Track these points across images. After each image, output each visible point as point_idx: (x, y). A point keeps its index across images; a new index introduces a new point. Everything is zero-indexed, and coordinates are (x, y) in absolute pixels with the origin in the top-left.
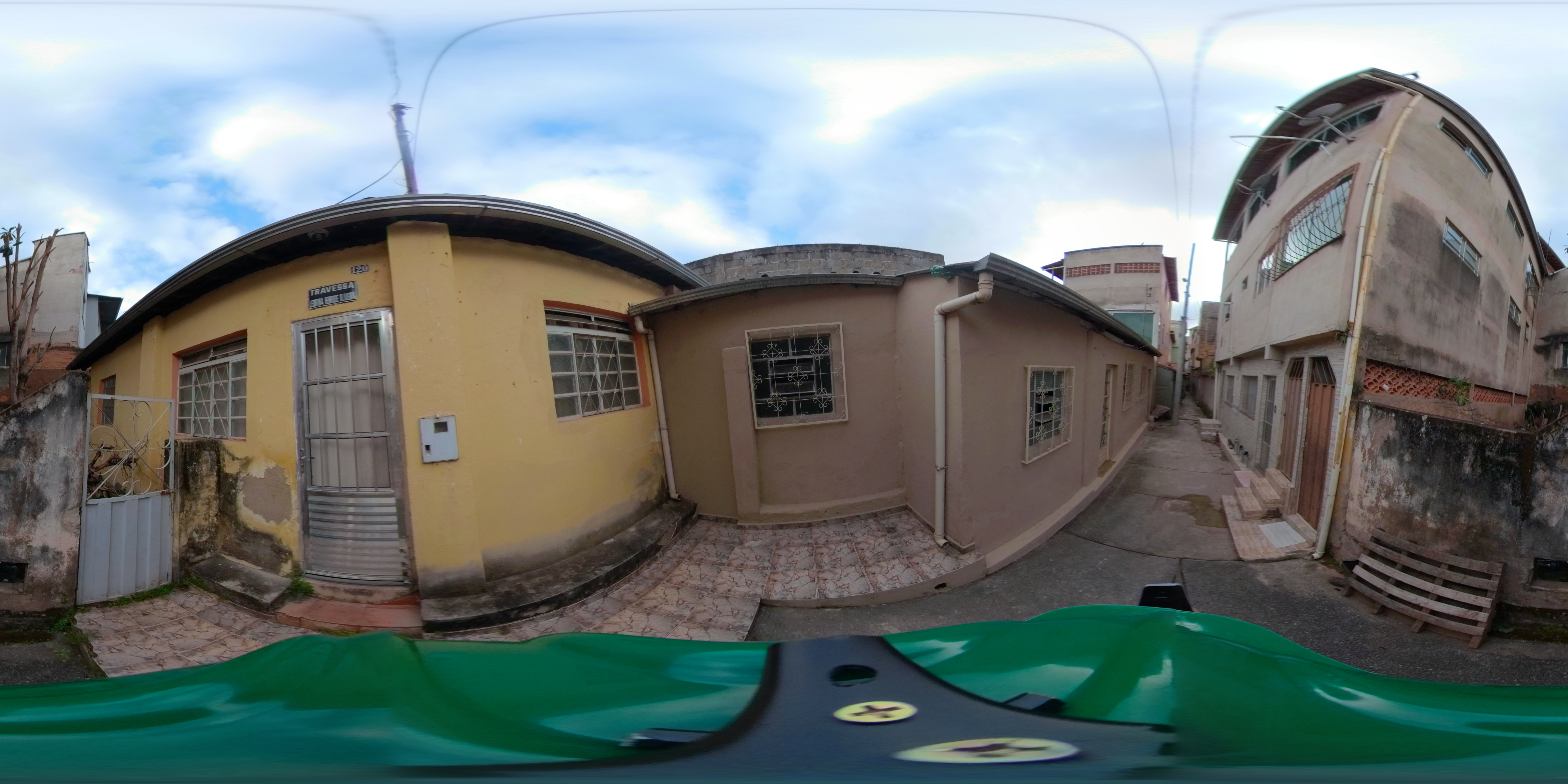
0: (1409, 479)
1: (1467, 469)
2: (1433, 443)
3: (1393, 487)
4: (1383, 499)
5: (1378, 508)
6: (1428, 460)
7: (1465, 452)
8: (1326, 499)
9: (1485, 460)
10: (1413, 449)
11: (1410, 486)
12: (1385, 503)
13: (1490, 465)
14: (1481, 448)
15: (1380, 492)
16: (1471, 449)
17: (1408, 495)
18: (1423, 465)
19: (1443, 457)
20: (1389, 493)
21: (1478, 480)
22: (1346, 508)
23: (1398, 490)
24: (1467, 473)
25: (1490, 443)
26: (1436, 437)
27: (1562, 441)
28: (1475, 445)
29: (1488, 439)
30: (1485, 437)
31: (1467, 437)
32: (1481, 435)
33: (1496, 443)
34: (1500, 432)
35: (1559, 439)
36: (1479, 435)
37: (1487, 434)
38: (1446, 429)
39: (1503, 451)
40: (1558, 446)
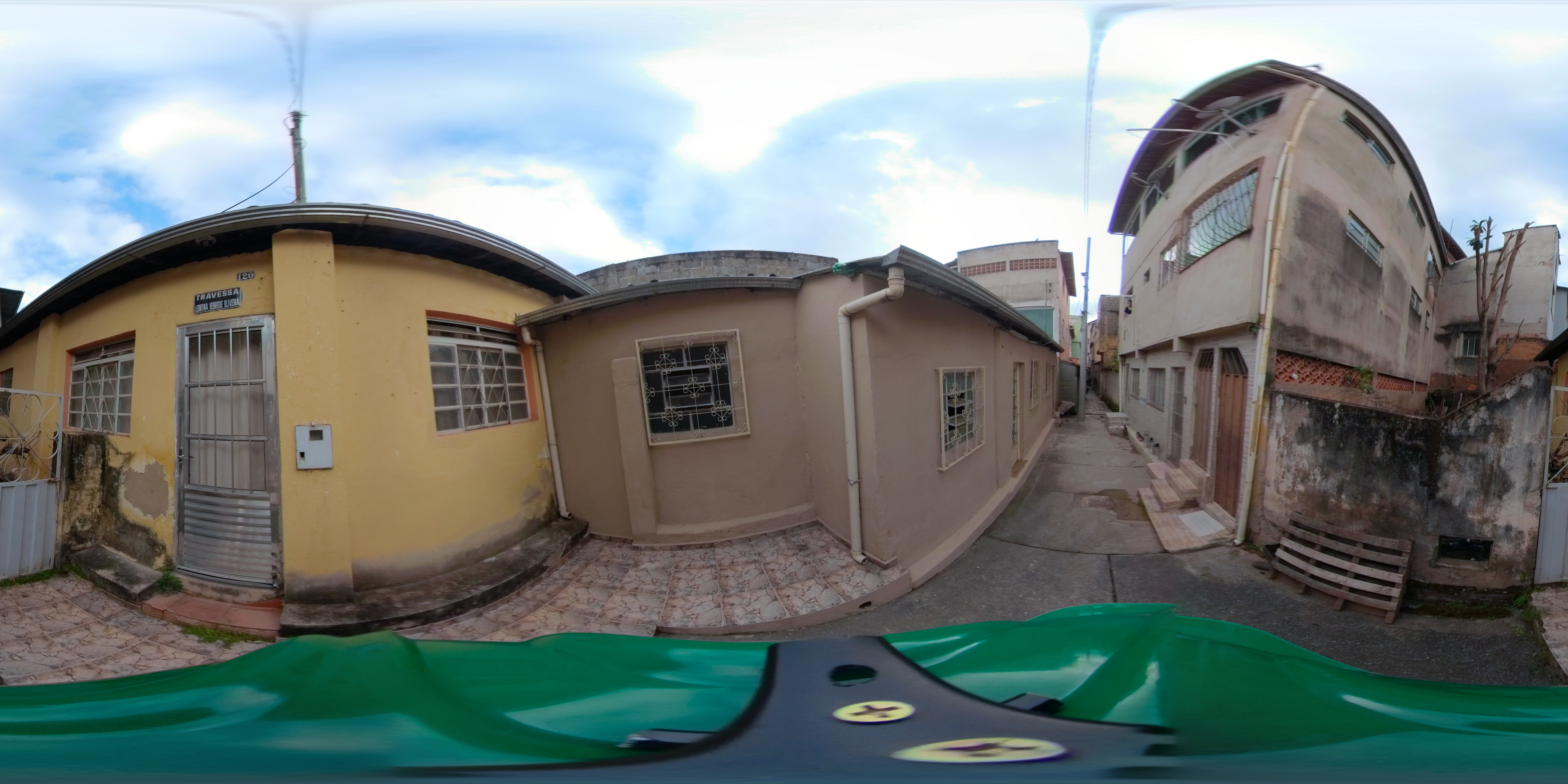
0: (1323, 464)
1: (1378, 453)
2: (1346, 429)
3: (1309, 472)
4: (1299, 483)
5: (1295, 492)
6: (1342, 445)
7: (1377, 437)
8: (1244, 487)
9: (1395, 444)
10: (1326, 434)
11: (1325, 470)
12: (1301, 488)
13: (1400, 449)
14: (1390, 433)
15: (1296, 477)
16: (1382, 434)
17: (1323, 479)
18: (1337, 450)
19: (1355, 442)
20: (1305, 477)
21: (1389, 463)
22: (1263, 494)
23: (1314, 475)
24: (1378, 456)
25: (1399, 429)
26: (1349, 423)
27: (1466, 427)
28: (1385, 430)
29: (1397, 424)
30: (1395, 423)
31: (1378, 424)
32: (1391, 421)
33: (1405, 428)
34: (1408, 418)
35: (1463, 425)
36: (1389, 422)
37: (1396, 420)
38: (1358, 415)
39: (1411, 436)
40: (1462, 432)
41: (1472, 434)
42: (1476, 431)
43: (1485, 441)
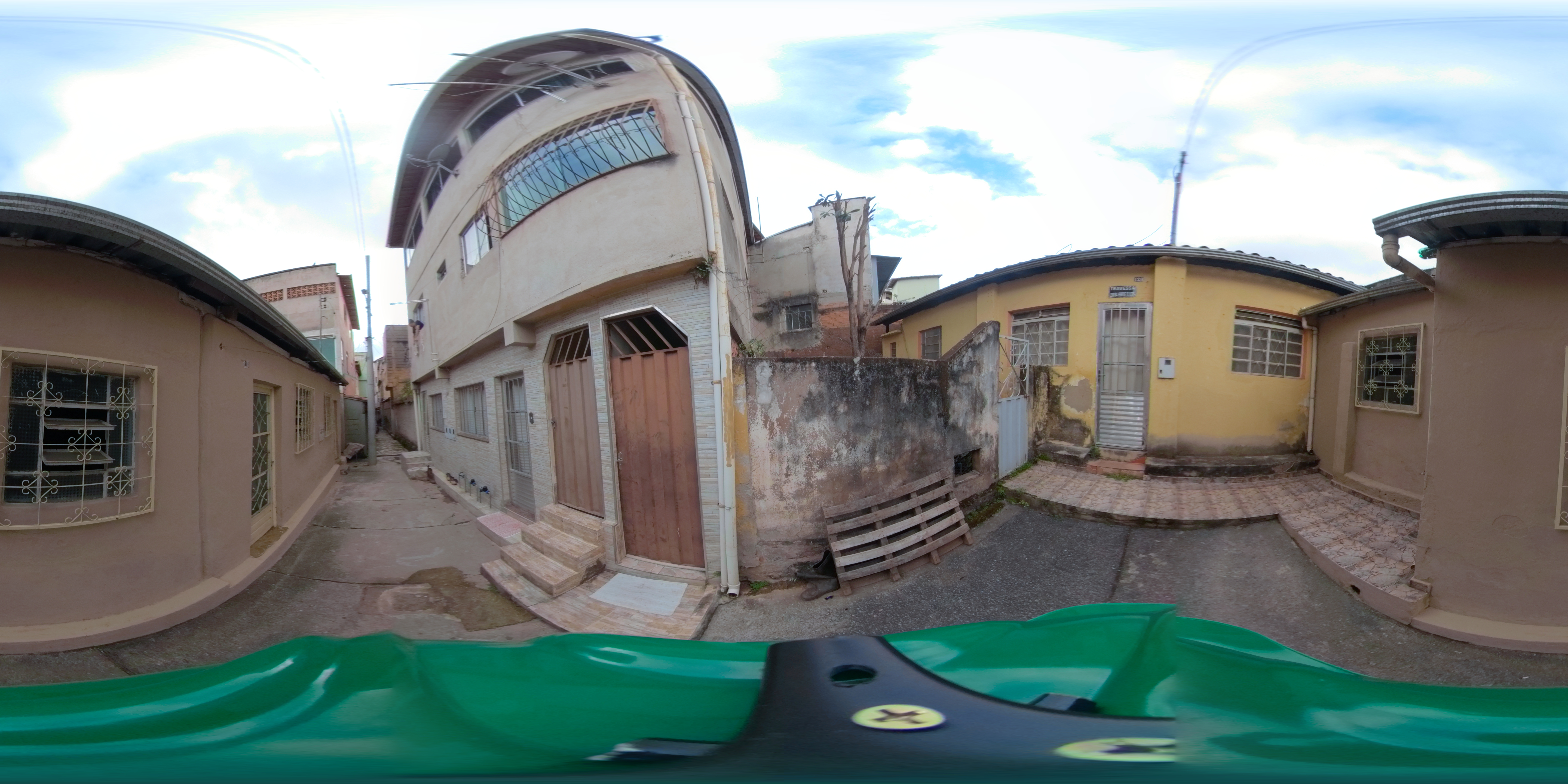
0: (848, 432)
1: (905, 399)
2: (870, 384)
3: (830, 449)
4: (818, 470)
5: (812, 486)
6: (868, 403)
7: (902, 384)
9: (917, 386)
10: (847, 396)
11: (851, 439)
12: (821, 474)
13: (921, 390)
14: (913, 377)
15: (811, 465)
16: (906, 380)
17: (850, 450)
18: (862, 410)
19: (882, 395)
20: (824, 459)
21: (914, 406)
22: (755, 513)
23: (837, 451)
24: (905, 402)
25: (920, 372)
26: (872, 377)
27: (961, 364)
28: (908, 376)
29: (918, 369)
30: (916, 367)
31: (902, 371)
32: (912, 367)
33: (924, 371)
34: (926, 362)
35: (960, 362)
36: (911, 367)
37: (917, 365)
38: (882, 366)
39: (929, 377)
40: (960, 367)
41: (965, 368)
42: (967, 366)
43: (972, 373)
